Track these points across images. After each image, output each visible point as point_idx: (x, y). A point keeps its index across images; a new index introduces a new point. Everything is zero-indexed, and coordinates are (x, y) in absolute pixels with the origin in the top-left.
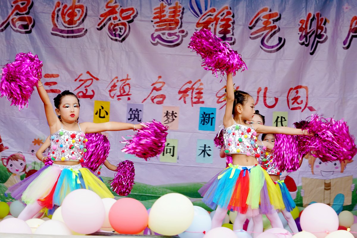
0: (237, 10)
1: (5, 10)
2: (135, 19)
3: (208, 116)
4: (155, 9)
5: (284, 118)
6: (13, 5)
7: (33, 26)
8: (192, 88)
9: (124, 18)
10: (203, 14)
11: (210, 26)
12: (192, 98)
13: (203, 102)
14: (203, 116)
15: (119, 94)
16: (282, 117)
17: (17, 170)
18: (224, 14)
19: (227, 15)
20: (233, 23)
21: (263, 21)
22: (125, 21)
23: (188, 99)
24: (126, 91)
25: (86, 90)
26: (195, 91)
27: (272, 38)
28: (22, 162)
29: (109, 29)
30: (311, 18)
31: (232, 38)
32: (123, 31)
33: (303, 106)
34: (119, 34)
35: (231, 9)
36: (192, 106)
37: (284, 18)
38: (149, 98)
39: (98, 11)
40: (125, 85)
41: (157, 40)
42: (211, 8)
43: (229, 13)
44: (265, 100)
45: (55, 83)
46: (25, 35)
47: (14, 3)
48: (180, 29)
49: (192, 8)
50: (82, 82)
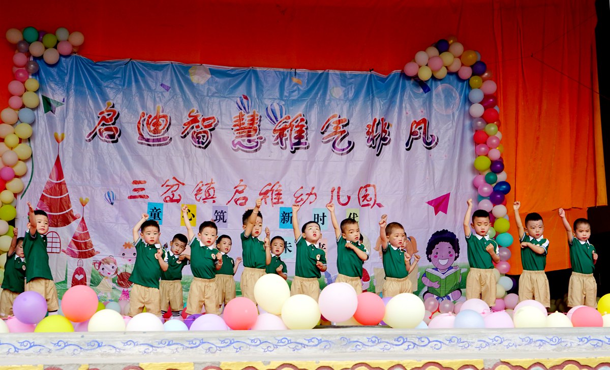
0: (310, 117)
1: (91, 121)
2: (216, 128)
3: (287, 215)
4: (234, 118)
5: (356, 214)
6: (99, 116)
7: (119, 136)
8: (272, 190)
9: (206, 127)
10: (279, 122)
11: (286, 132)
12: (272, 199)
13: (282, 203)
14: (283, 215)
15: (205, 197)
16: (354, 214)
17: (109, 274)
18: (298, 121)
19: (301, 122)
20: (307, 129)
21: (333, 127)
22: (207, 129)
23: (269, 200)
24: (211, 194)
25: (173, 195)
26: (275, 193)
27: (342, 141)
28: (114, 265)
29: (193, 137)
30: (377, 122)
31: (306, 143)
32: (205, 139)
33: (372, 203)
34: (202, 142)
35: (304, 116)
36: (273, 206)
37: (351, 123)
38: (233, 200)
39: (182, 120)
40: (210, 189)
41: (238, 146)
42: (286, 116)
43: (302, 120)
44: (338, 199)
45: (143, 189)
46: (111, 144)
47: (101, 113)
48: (258, 136)
49: (269, 116)
50: (169, 187)
